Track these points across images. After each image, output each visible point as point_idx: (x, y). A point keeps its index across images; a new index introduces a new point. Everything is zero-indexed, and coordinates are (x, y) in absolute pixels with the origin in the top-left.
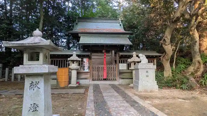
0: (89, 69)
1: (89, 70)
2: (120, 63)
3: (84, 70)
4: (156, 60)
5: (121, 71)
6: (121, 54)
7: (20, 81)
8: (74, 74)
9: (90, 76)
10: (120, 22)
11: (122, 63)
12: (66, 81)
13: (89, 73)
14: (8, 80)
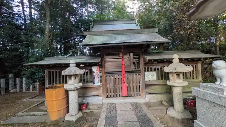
0: (101, 82)
1: (101, 84)
2: (145, 71)
3: (94, 83)
4: (200, 64)
5: (148, 83)
6: (148, 58)
7: (32, 91)
8: (73, 96)
9: (103, 92)
10: (137, 22)
11: (148, 71)
12: (60, 110)
13: (101, 88)
14: (20, 91)
